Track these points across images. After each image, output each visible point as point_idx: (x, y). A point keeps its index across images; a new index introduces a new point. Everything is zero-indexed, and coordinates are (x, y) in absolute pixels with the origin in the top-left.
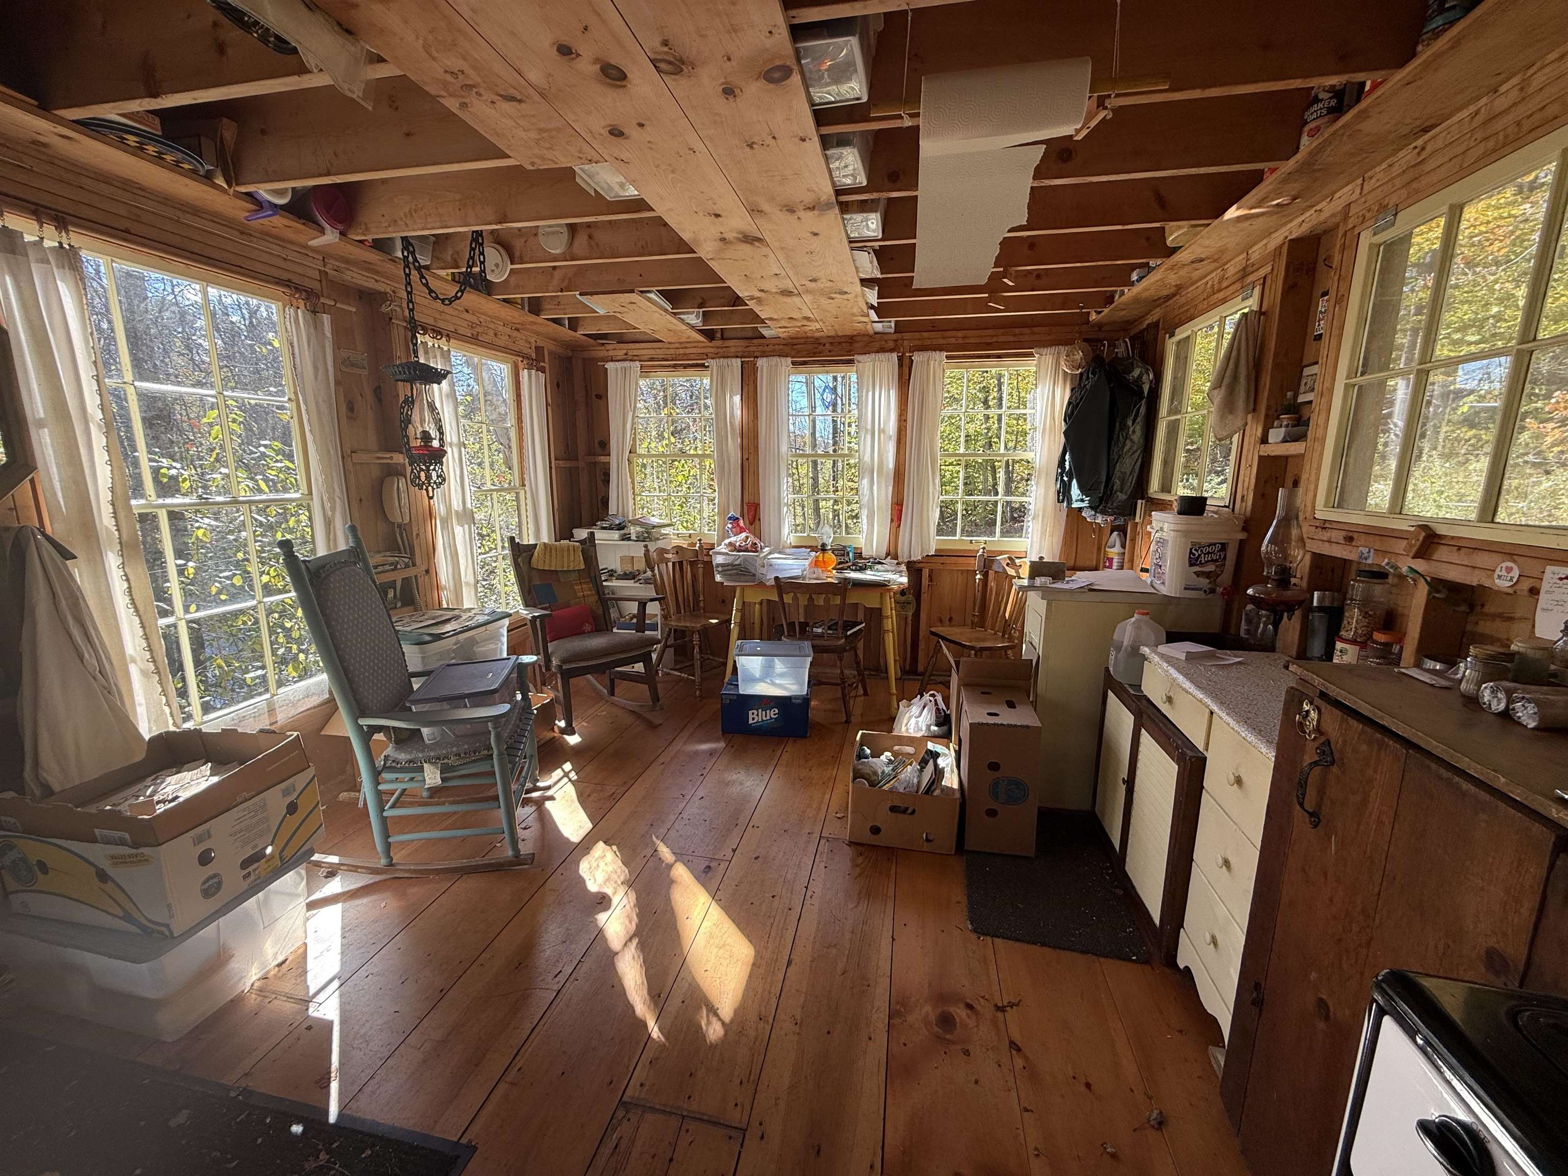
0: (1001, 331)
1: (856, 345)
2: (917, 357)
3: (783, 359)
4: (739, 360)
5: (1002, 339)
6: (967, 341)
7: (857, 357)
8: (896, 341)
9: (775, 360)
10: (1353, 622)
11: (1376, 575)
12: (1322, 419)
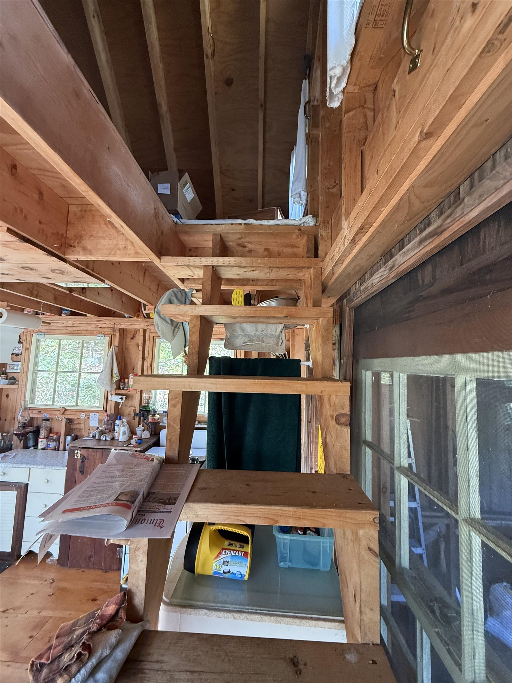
10: (43, 433)
11: (47, 420)
12: (24, 380)
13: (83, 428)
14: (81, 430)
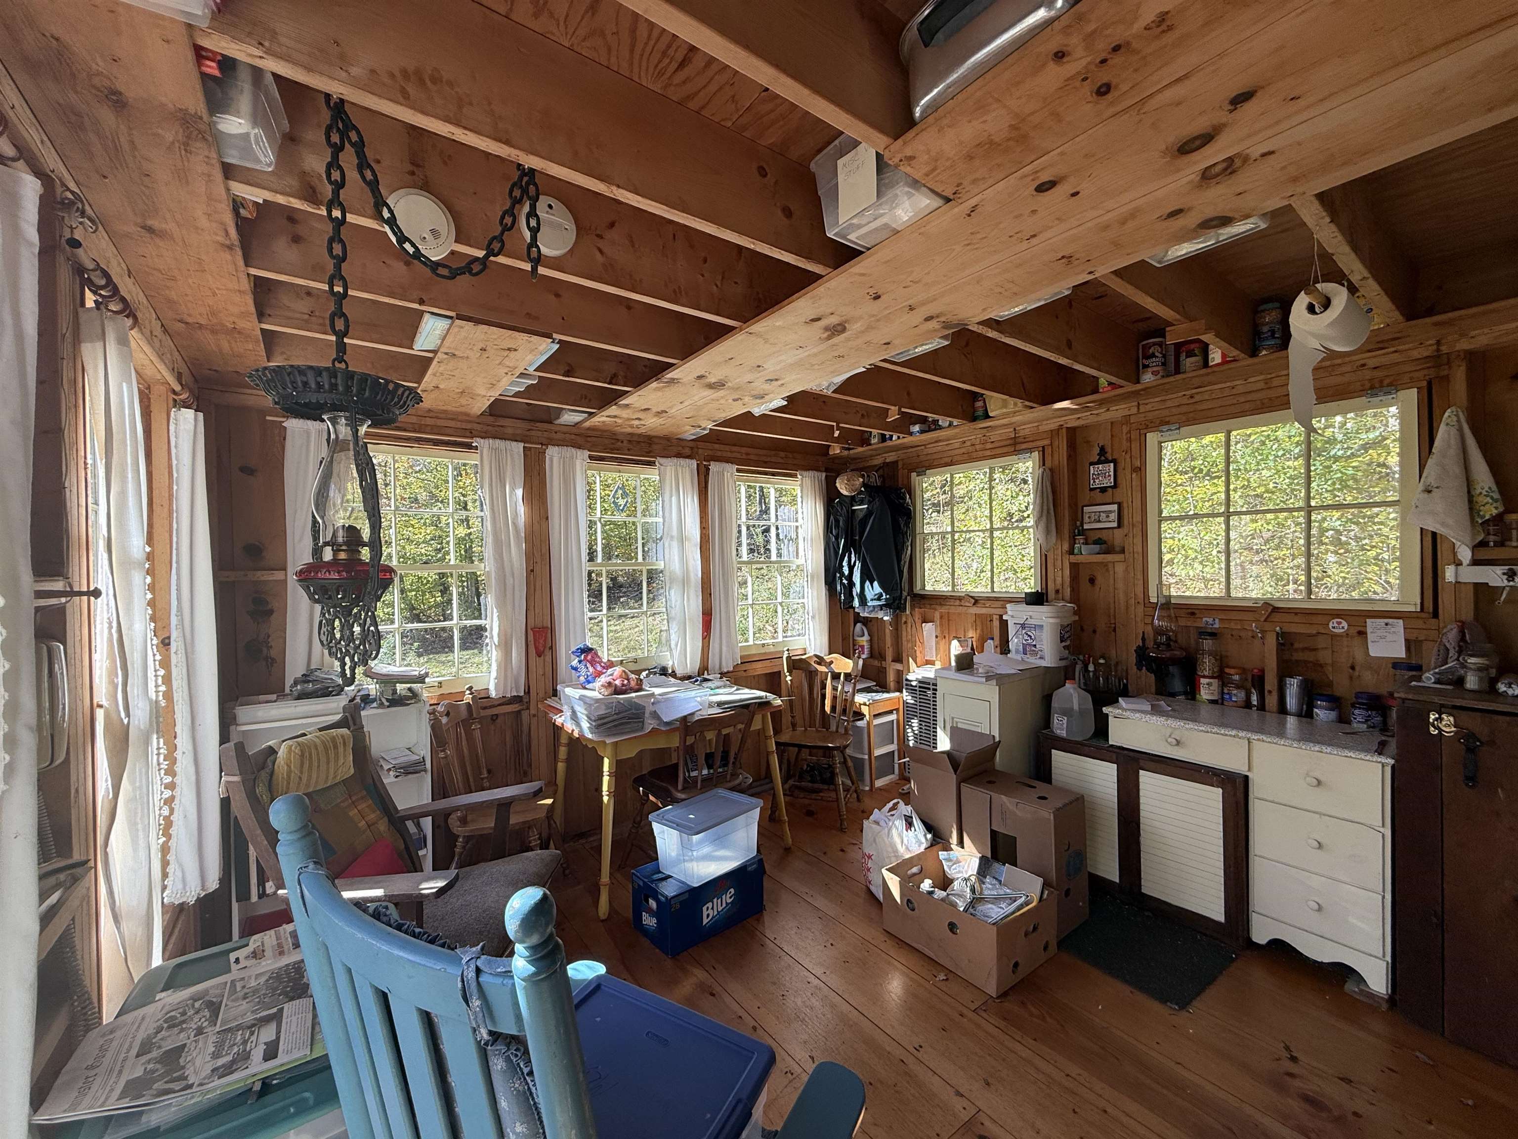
0: (773, 452)
1: (655, 447)
2: (714, 467)
3: (579, 452)
4: (521, 445)
5: (773, 459)
6: (749, 457)
7: (659, 460)
8: (692, 448)
9: (570, 451)
10: (1207, 665)
11: (1213, 635)
12: (1138, 540)
13: (1330, 661)
14: (1321, 666)
